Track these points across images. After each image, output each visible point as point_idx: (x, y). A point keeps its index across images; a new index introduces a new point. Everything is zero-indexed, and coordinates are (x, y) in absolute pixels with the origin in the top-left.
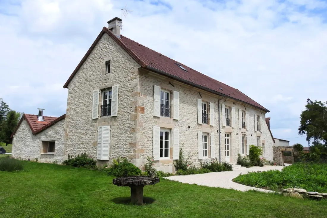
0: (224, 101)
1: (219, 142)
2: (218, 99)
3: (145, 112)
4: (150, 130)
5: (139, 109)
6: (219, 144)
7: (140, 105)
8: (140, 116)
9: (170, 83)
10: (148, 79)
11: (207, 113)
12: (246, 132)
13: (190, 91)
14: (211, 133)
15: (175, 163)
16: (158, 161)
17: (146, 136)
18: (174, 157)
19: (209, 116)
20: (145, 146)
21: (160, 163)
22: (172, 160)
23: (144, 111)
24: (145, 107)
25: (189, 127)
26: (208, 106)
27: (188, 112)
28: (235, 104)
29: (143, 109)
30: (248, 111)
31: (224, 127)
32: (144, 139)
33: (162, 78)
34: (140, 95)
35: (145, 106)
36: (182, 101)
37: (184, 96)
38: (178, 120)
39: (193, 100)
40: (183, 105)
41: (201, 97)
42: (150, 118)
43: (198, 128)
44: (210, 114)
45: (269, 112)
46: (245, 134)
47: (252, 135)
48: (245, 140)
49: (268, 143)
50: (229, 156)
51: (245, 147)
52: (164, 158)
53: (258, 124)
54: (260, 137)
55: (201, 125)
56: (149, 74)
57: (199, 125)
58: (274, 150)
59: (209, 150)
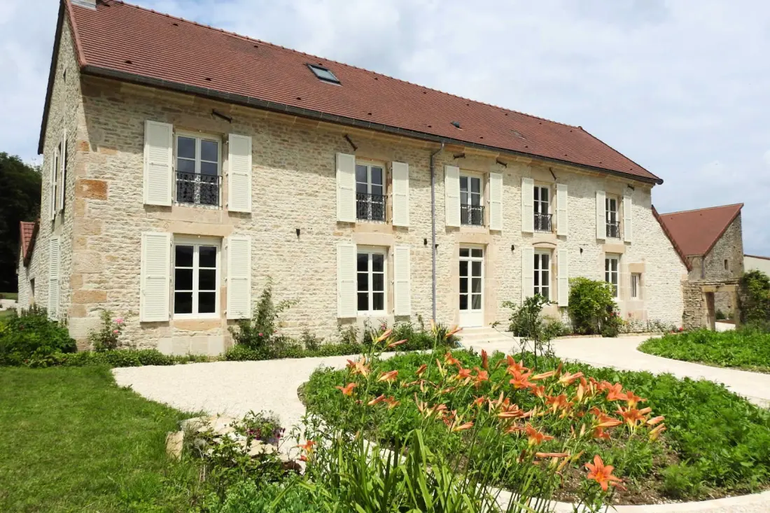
0: (455, 157)
1: (433, 271)
2: (428, 153)
3: (109, 194)
4: (128, 241)
5: (86, 187)
6: (433, 277)
7: (89, 176)
8: (87, 206)
9: (215, 113)
10: (122, 105)
11: (384, 194)
12: (558, 242)
13: (304, 133)
14: (395, 248)
15: (237, 328)
16: (165, 324)
17: (113, 259)
18: (228, 310)
19: (389, 199)
20: (111, 284)
21: (172, 329)
22: (224, 322)
23: (105, 192)
24: (109, 181)
25: (298, 232)
26: (388, 173)
27: (294, 192)
28: (505, 165)
29: (99, 188)
30: (565, 182)
31: (449, 230)
32: (106, 266)
33: (183, 102)
34: (86, 149)
35: (110, 178)
36: (260, 158)
37: (277, 146)
38: (249, 214)
39: (319, 157)
40: (267, 173)
41: (355, 148)
42: (132, 210)
43: (339, 234)
44: (394, 193)
45: (660, 182)
46: (553, 246)
47: (581, 250)
48: (553, 265)
49: (661, 270)
50: (479, 308)
51: (553, 285)
52: (195, 315)
53: (617, 220)
54: (623, 256)
55: (352, 225)
56: (122, 90)
57: (341, 224)
58: (686, 292)
59: (388, 294)
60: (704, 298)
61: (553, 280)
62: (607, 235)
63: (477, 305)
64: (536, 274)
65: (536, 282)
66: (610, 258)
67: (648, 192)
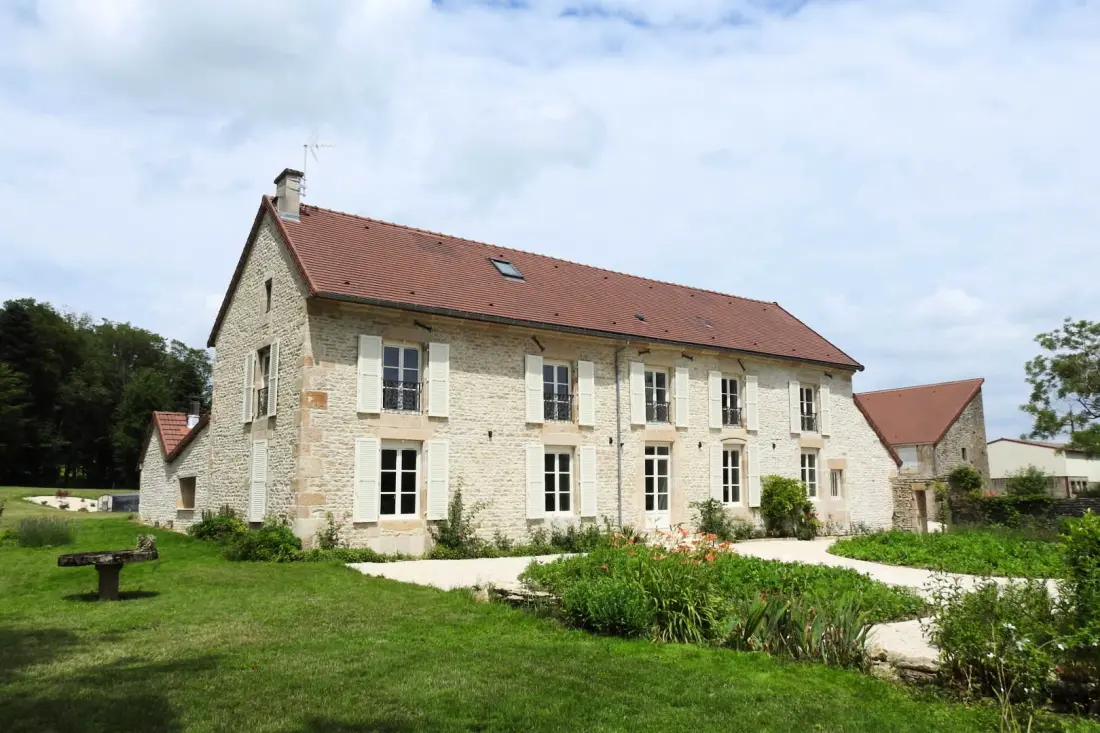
0: (640, 353)
1: (619, 470)
2: (613, 350)
3: (329, 404)
4: (345, 447)
5: (310, 399)
6: (619, 477)
7: (313, 388)
8: (312, 415)
9: (417, 323)
10: (341, 322)
11: (570, 393)
12: (749, 437)
13: (496, 337)
14: (581, 448)
15: (435, 528)
16: (373, 524)
17: (331, 463)
18: (428, 511)
19: (575, 398)
20: (330, 487)
21: (380, 529)
22: (424, 523)
23: (326, 402)
24: (329, 392)
25: (490, 434)
26: (573, 372)
27: (486, 395)
28: (691, 358)
29: (321, 399)
30: (754, 373)
31: (634, 428)
32: (326, 470)
33: (392, 315)
34: (311, 364)
35: (330, 389)
36: (457, 363)
37: (471, 352)
38: (446, 418)
39: (510, 360)
40: (462, 377)
41: (543, 349)
42: (347, 418)
43: (527, 435)
44: (580, 392)
45: (862, 368)
46: (742, 442)
47: (774, 446)
48: (743, 462)
49: (865, 466)
50: (666, 508)
51: (744, 483)
52: (398, 516)
53: (814, 411)
54: (821, 451)
55: (540, 426)
56: (341, 308)
57: (529, 425)
58: (895, 489)
59: (574, 495)
60: (915, 497)
61: (743, 478)
62: (803, 428)
63: (663, 505)
64: (726, 472)
65: (726, 480)
66: (807, 454)
67: (850, 380)
